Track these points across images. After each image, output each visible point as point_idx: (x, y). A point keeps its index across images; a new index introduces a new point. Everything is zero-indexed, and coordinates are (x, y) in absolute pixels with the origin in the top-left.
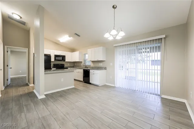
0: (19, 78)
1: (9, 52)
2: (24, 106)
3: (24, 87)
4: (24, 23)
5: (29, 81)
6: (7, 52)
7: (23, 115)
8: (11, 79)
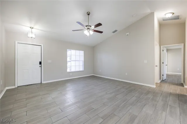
0: (175, 76)
1: (165, 51)
2: (168, 106)
3: (177, 86)
4: (177, 18)
5: (184, 82)
6: (163, 50)
7: (164, 113)
8: (167, 75)
